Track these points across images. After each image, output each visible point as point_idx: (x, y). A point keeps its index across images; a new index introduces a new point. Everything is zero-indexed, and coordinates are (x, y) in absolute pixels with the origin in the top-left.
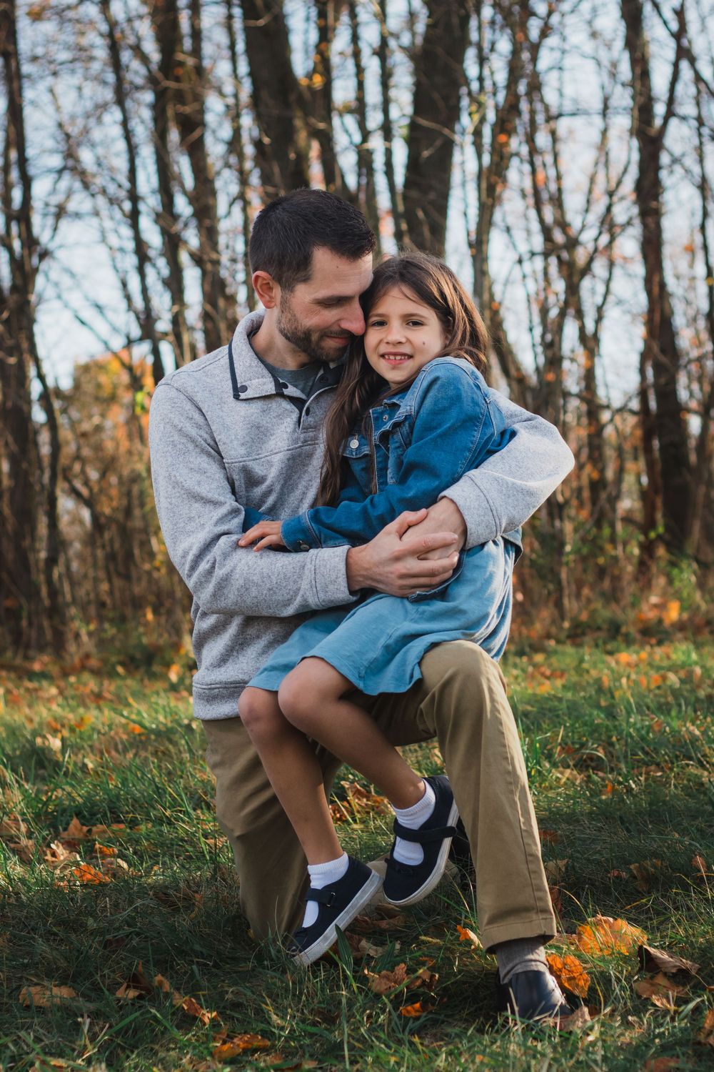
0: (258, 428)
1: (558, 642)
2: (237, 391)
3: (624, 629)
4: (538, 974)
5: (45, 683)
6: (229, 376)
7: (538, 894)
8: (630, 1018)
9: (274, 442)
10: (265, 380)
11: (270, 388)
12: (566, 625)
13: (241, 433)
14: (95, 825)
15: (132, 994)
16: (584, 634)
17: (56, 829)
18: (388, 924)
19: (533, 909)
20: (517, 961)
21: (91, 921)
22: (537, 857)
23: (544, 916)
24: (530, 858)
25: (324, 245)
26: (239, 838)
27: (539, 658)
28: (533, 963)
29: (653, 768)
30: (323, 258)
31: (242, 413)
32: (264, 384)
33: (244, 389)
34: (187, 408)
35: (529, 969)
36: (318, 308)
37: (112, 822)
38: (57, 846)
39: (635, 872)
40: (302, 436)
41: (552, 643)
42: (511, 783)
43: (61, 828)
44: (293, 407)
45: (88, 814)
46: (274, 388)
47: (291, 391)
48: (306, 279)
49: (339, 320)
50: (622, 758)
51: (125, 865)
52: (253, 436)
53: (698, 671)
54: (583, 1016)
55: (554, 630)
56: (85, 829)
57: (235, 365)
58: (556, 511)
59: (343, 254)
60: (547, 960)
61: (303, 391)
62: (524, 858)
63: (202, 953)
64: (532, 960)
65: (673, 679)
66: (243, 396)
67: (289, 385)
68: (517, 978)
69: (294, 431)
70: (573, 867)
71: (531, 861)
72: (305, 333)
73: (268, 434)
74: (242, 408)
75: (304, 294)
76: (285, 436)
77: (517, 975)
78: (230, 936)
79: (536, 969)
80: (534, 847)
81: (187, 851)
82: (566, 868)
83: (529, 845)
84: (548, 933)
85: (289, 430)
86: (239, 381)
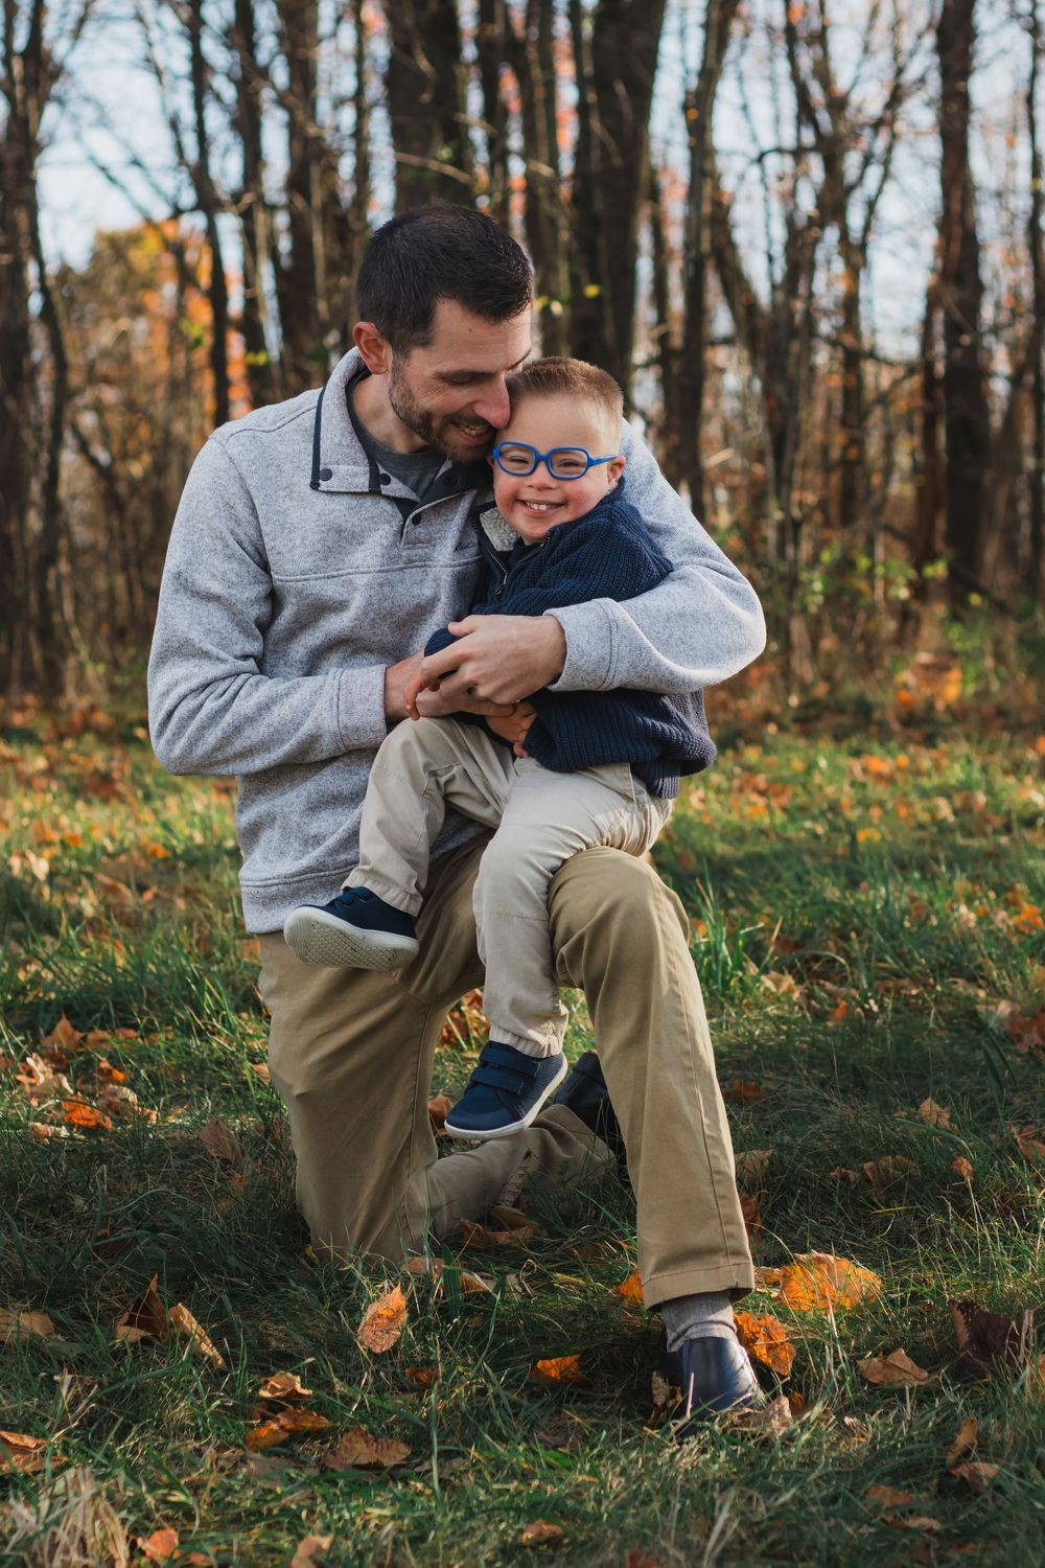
0: (339, 532)
1: (782, 728)
2: (319, 475)
3: (877, 715)
4: (720, 1344)
5: (29, 750)
6: (311, 447)
7: (729, 1229)
8: (847, 1420)
9: (362, 555)
10: (356, 469)
11: (362, 482)
12: (794, 701)
13: (313, 538)
14: (91, 1030)
15: (135, 1334)
16: (818, 717)
17: (35, 1034)
18: (511, 1238)
19: (721, 1250)
20: (690, 1322)
21: (79, 1201)
22: (728, 1176)
23: (737, 1260)
24: (716, 1177)
25: (453, 296)
26: (300, 1096)
27: (752, 755)
28: (715, 1326)
29: (905, 982)
30: (449, 315)
31: (318, 509)
32: (356, 475)
33: (328, 475)
34: (231, 491)
35: (707, 1335)
36: (441, 385)
37: (118, 1027)
38: (36, 1061)
39: (869, 1174)
40: (404, 553)
41: (772, 729)
42: (690, 1069)
43: (42, 1031)
44: (396, 510)
45: (82, 1009)
46: (367, 483)
47: (395, 488)
48: (426, 343)
49: (475, 402)
50: (862, 964)
51: (132, 1097)
52: (330, 544)
53: (981, 798)
54: (781, 1412)
55: (777, 709)
56: (78, 1035)
57: (322, 434)
58: (789, 534)
59: (479, 313)
60: (736, 1321)
61: (415, 489)
62: (708, 1177)
63: (238, 1269)
64: (712, 1322)
65: (945, 810)
66: (324, 485)
67: (393, 478)
68: (691, 1347)
69: (394, 545)
70: (781, 1160)
71: (719, 1181)
72: (422, 417)
73: (355, 542)
74: (320, 502)
75: (423, 365)
76: (379, 550)
77: (691, 1341)
78: (279, 1243)
79: (718, 1335)
80: (723, 1161)
81: (225, 1080)
82: (771, 1162)
83: (715, 1157)
84: (742, 1285)
85: (385, 542)
86: (322, 461)
